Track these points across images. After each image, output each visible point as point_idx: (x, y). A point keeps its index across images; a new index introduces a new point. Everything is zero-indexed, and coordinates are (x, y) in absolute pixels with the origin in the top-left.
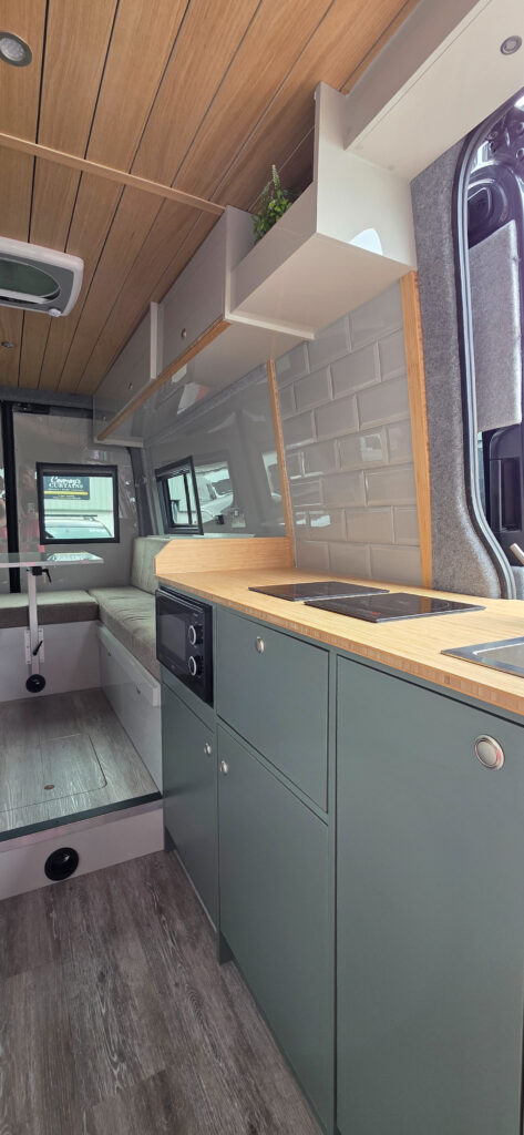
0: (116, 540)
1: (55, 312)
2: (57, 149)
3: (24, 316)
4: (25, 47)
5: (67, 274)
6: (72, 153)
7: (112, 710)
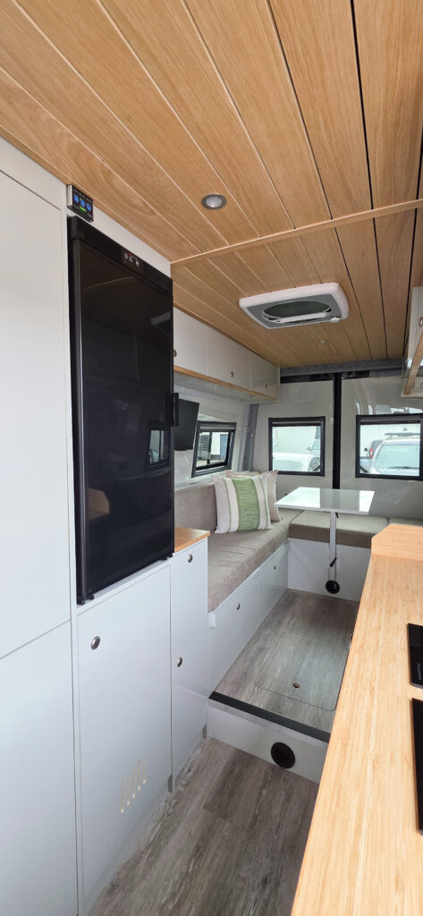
1: (335, 320)
2: (273, 233)
3: (325, 326)
4: (219, 196)
5: (329, 297)
6: (284, 230)
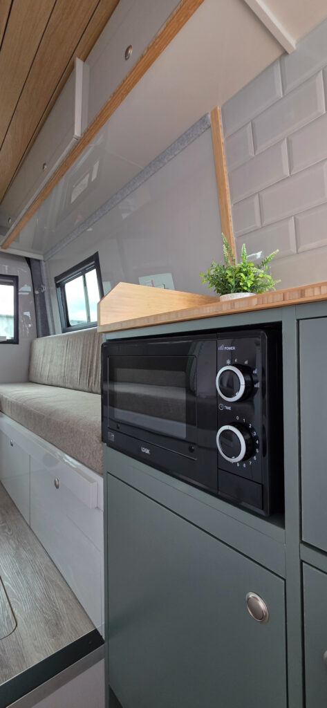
0: (15, 341)
7: (14, 504)
